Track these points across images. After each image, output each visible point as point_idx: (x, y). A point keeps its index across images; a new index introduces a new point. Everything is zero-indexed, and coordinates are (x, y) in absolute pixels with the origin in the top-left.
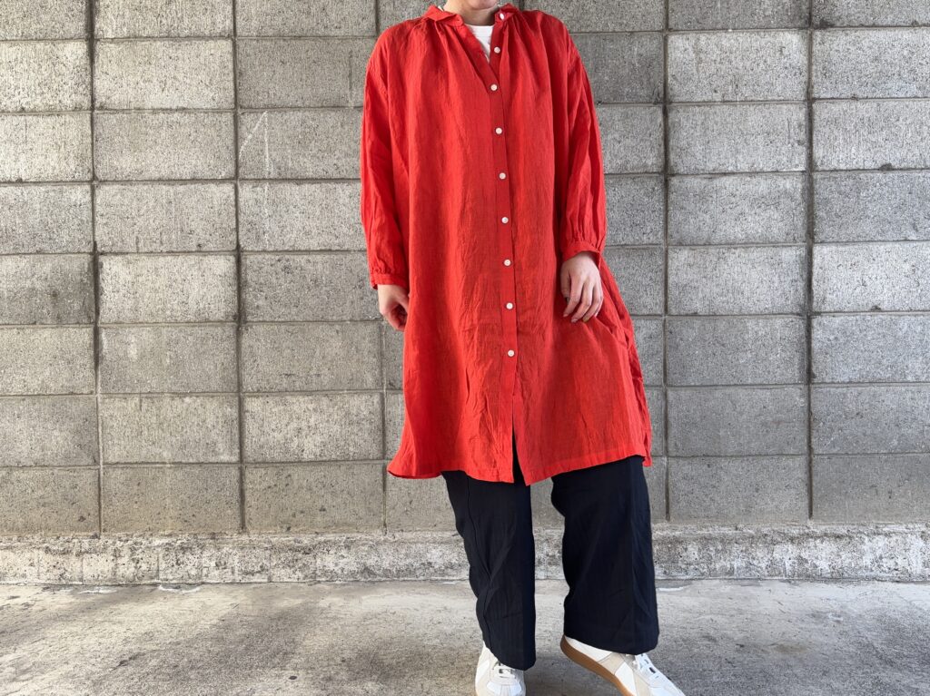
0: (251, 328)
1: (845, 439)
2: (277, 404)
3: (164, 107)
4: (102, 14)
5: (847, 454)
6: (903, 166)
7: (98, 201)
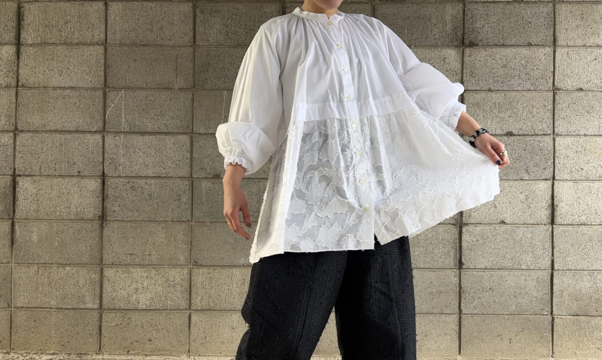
0: (110, 224)
1: (483, 304)
2: (124, 272)
3: (60, 86)
4: (26, 29)
5: (484, 314)
6: (520, 133)
7: (18, 143)
